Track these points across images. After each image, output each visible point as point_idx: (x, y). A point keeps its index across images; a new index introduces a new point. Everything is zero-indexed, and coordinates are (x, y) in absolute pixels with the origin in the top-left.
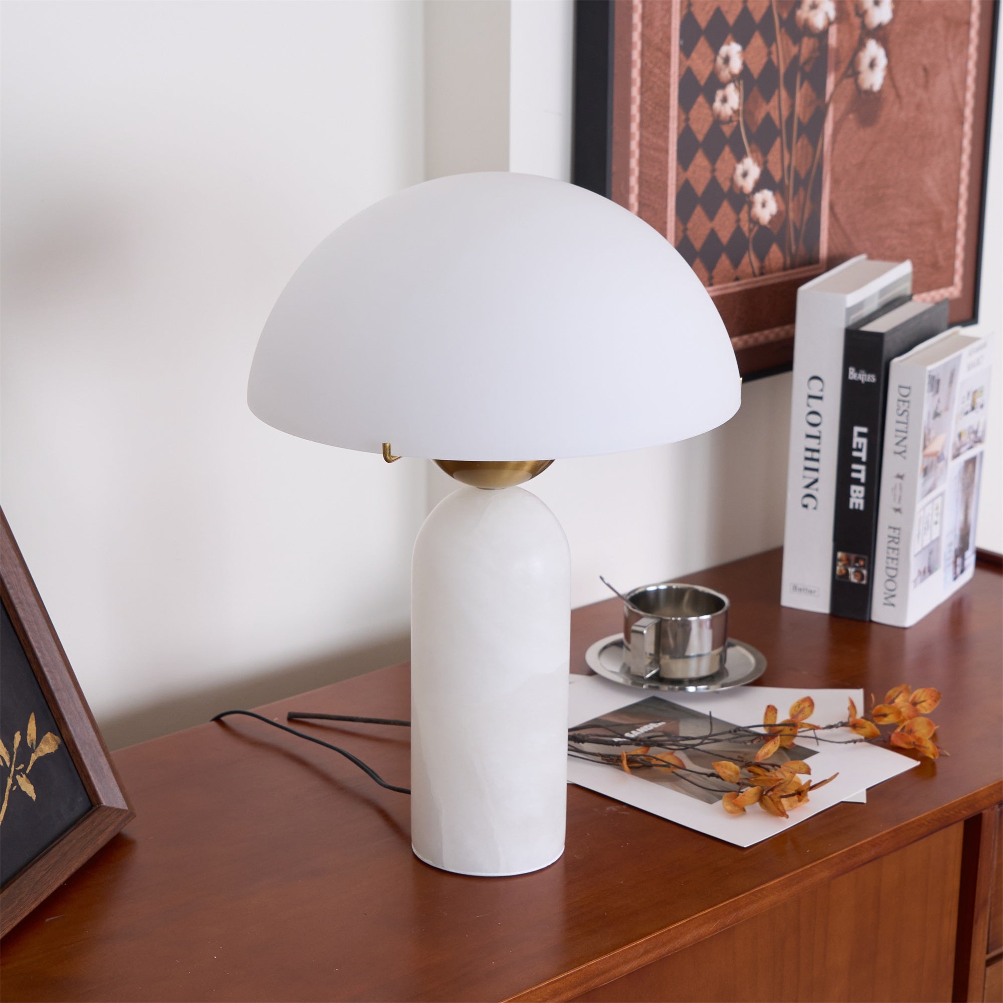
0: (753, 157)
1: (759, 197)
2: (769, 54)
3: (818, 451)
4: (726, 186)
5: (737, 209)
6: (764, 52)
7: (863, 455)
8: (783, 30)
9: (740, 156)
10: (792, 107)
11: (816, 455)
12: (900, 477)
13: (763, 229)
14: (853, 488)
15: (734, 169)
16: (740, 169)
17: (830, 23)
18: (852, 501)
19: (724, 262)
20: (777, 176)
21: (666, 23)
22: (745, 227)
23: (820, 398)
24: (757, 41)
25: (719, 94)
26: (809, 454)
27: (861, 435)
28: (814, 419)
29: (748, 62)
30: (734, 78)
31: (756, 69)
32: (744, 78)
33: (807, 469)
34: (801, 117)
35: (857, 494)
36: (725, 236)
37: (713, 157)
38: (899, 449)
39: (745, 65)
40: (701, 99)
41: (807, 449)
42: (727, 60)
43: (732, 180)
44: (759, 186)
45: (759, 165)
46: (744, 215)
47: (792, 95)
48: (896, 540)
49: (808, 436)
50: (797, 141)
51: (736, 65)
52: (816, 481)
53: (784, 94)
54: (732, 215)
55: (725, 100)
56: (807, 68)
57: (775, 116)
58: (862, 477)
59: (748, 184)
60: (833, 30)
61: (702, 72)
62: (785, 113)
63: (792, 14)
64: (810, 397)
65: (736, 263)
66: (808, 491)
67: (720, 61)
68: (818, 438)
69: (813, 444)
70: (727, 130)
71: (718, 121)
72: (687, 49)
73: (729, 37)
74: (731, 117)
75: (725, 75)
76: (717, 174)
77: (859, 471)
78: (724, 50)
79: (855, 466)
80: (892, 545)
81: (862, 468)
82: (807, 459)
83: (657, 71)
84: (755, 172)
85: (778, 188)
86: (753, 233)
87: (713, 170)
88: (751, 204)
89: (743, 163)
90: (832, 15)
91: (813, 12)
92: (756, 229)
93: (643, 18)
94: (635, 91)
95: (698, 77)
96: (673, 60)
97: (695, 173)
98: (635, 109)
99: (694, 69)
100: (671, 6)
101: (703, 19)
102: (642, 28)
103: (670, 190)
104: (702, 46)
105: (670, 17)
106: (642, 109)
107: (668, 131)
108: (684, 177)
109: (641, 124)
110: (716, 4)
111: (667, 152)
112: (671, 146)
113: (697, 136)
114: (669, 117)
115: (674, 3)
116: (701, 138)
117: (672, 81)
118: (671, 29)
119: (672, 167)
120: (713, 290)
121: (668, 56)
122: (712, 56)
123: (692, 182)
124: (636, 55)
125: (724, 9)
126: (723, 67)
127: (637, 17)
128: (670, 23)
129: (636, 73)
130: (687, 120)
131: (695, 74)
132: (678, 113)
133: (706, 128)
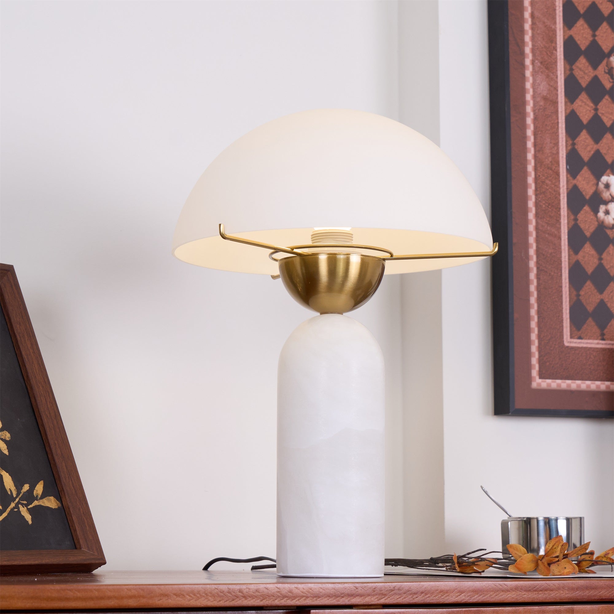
21: (555, 152)
25: (602, 208)
37: (599, 249)
40: (586, 208)
42: (607, 186)
55: (607, 212)
61: (588, 190)
67: (601, 186)
70: (611, 234)
71: (602, 226)
72: (573, 172)
73: (608, 171)
75: (606, 195)
76: (604, 262)
78: (604, 179)
83: (548, 182)
87: (600, 259)
93: (535, 145)
94: (531, 192)
95: (584, 193)
96: (561, 177)
97: (584, 257)
98: (531, 204)
99: (580, 187)
100: (558, 143)
101: (586, 155)
102: (535, 152)
103: (563, 265)
104: (585, 172)
105: (558, 149)
106: (537, 204)
107: (560, 224)
108: (575, 258)
109: (537, 215)
110: (596, 147)
111: (560, 238)
112: (562, 235)
113: (585, 232)
114: (560, 215)
115: (560, 140)
116: (588, 234)
117: (561, 191)
118: (558, 157)
119: (565, 250)
120: (606, 344)
121: (558, 174)
122: (595, 181)
123: (582, 263)
124: (530, 168)
125: (603, 151)
126: (605, 190)
127: (530, 144)
128: (558, 153)
129: (531, 180)
130: (576, 220)
131: (582, 190)
132: (568, 214)
133: (592, 228)
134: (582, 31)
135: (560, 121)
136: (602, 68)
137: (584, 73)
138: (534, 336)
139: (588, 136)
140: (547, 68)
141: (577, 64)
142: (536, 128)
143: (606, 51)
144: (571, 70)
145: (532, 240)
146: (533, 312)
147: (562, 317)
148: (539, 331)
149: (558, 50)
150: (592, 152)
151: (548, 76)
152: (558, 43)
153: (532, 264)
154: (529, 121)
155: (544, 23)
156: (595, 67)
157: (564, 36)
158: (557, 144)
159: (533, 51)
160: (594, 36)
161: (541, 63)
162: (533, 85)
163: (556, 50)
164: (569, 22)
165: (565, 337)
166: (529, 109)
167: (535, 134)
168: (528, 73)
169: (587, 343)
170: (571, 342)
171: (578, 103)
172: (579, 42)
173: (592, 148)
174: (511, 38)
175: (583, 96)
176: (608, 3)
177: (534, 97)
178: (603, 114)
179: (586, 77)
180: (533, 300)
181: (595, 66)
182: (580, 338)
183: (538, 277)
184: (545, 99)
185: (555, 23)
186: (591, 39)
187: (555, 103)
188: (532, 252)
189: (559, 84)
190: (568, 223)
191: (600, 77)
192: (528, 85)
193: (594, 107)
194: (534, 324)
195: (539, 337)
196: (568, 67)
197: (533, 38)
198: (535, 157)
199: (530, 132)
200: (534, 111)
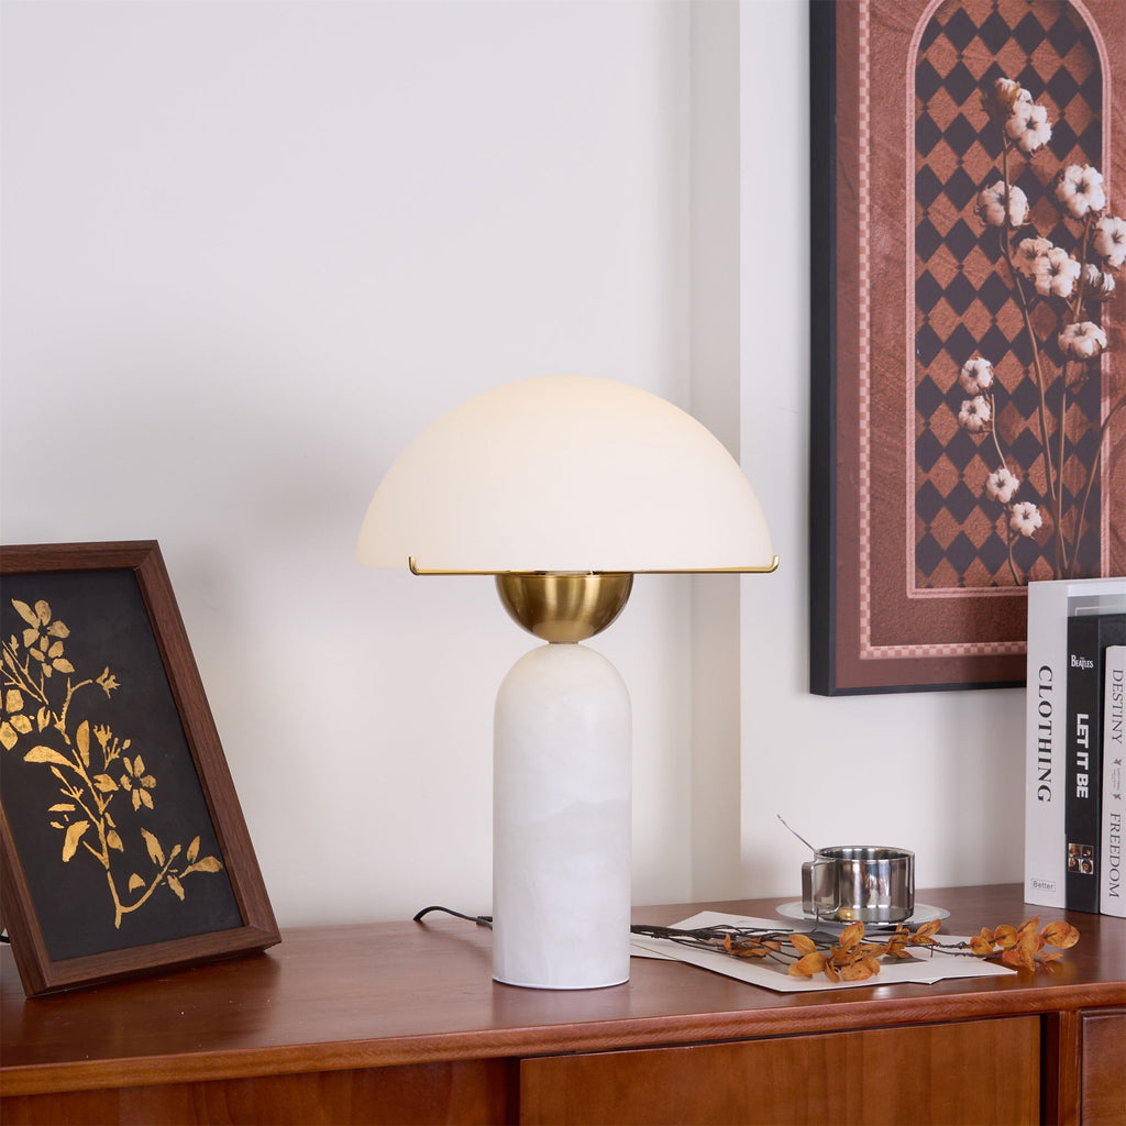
0: (1010, 470)
1: (1019, 508)
2: (1027, 372)
3: (1049, 741)
4: (978, 493)
5: (993, 517)
6: (1020, 370)
7: (1085, 742)
8: (1042, 351)
9: (994, 466)
10: (1058, 425)
11: (1048, 746)
12: (1118, 762)
13: (1024, 539)
14: (1079, 776)
15: (988, 477)
16: (994, 478)
17: (1101, 350)
18: (1079, 789)
19: (978, 566)
20: (1042, 491)
21: (900, 333)
22: (1004, 536)
23: (1050, 688)
24: (1010, 359)
25: (966, 405)
26: (1042, 745)
27: (1083, 722)
28: (1045, 709)
29: (999, 378)
30: (982, 391)
31: (1011, 384)
32: (995, 392)
33: (1041, 760)
34: (1070, 438)
35: (1083, 782)
36: (978, 540)
37: (961, 462)
38: (1116, 734)
39: (995, 379)
40: (943, 407)
41: (1041, 741)
42: (974, 373)
43: (985, 487)
44: (1018, 497)
45: (1017, 477)
46: (1001, 523)
47: (1057, 414)
48: (1117, 828)
49: (1041, 727)
50: (1065, 461)
51: (986, 379)
52: (1049, 772)
53: (1046, 412)
54: (986, 522)
55: (973, 410)
56: (1075, 391)
57: (1037, 432)
58: (1085, 764)
59: (1006, 494)
60: (1106, 358)
61: (945, 381)
62: (1049, 431)
63: (1054, 337)
64: (1041, 687)
65: (993, 569)
66: (1043, 783)
67: (965, 374)
68: (1049, 728)
69: (1045, 734)
70: (977, 439)
71: (964, 430)
72: (925, 357)
73: (976, 352)
74: (981, 427)
75: (972, 387)
76: (966, 480)
77: (1083, 759)
78: (970, 364)
79: (1079, 754)
80: (1115, 832)
81: (1086, 755)
82: (1041, 750)
83: (888, 375)
84: (1013, 484)
85: (1042, 502)
86: (1014, 542)
87: (961, 476)
88: (1010, 514)
89: (998, 473)
90: (1104, 343)
91: (1080, 338)
92: (1017, 538)
93: (871, 325)
94: (864, 391)
95: (940, 386)
96: (908, 367)
97: (938, 475)
98: (864, 408)
99: (934, 378)
100: (905, 318)
101: (943, 333)
102: (871, 335)
103: (908, 489)
104: (943, 357)
105: (904, 327)
106: (872, 408)
107: (905, 433)
108: (925, 477)
109: (872, 423)
110: (959, 320)
111: (904, 451)
112: (908, 447)
113: (940, 441)
114: (905, 419)
115: (908, 315)
116: (944, 443)
117: (908, 385)
118: (905, 339)
119: (911, 466)
120: (965, 592)
121: (903, 363)
122: (956, 368)
123: (935, 484)
124: (864, 358)
125: (969, 325)
126: (970, 379)
127: (864, 325)
128: (904, 333)
129: (864, 375)
130: (928, 424)
131: (936, 382)
132: (916, 416)
133: (951, 434)
134: (943, 158)
135: (908, 288)
136: (970, 207)
137: (944, 216)
138: (864, 589)
139: (947, 306)
140: (891, 215)
141: (935, 205)
142: (872, 300)
143: (977, 183)
144: (926, 214)
145: (864, 457)
146: (864, 557)
147: (905, 560)
148: (872, 582)
149: (908, 188)
150: (953, 328)
151: (892, 227)
152: (908, 177)
153: (864, 491)
154: (864, 292)
155: (888, 150)
156: (960, 207)
157: (916, 166)
158: (903, 321)
159: (871, 192)
160: (960, 162)
161: (883, 208)
162: (871, 242)
163: (905, 188)
164: (924, 147)
165: (908, 586)
166: (864, 275)
167: (872, 310)
168: (863, 225)
169: (940, 593)
170: (916, 593)
171: (935, 259)
172: (937, 174)
173: (953, 322)
174: (840, 177)
175: (943, 250)
176: (982, 113)
177: (871, 258)
178: (969, 272)
179: (947, 223)
180: (864, 540)
181: (960, 205)
182: (929, 586)
183: (872, 507)
184: (887, 258)
185: (904, 149)
186: (956, 167)
187: (902, 263)
188: (864, 474)
189: (908, 235)
190: (916, 430)
191: (967, 221)
192: (863, 242)
193: (957, 264)
194: (864, 573)
195: (872, 589)
196: (921, 211)
197: (871, 175)
198: (871, 341)
199: (864, 308)
200: (871, 277)
